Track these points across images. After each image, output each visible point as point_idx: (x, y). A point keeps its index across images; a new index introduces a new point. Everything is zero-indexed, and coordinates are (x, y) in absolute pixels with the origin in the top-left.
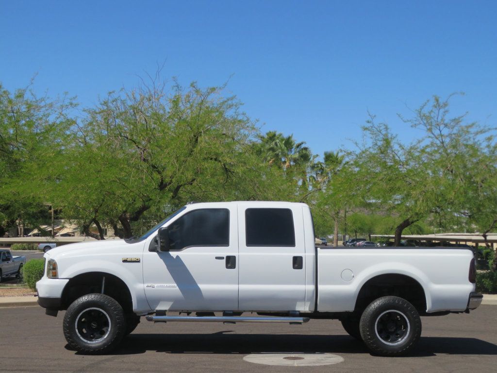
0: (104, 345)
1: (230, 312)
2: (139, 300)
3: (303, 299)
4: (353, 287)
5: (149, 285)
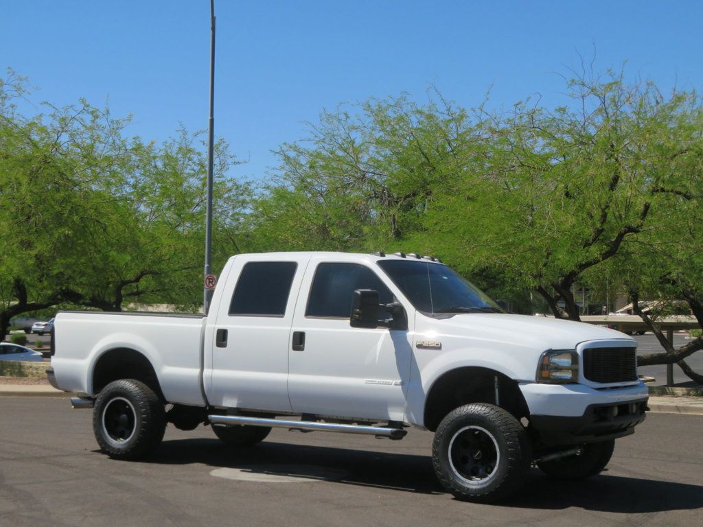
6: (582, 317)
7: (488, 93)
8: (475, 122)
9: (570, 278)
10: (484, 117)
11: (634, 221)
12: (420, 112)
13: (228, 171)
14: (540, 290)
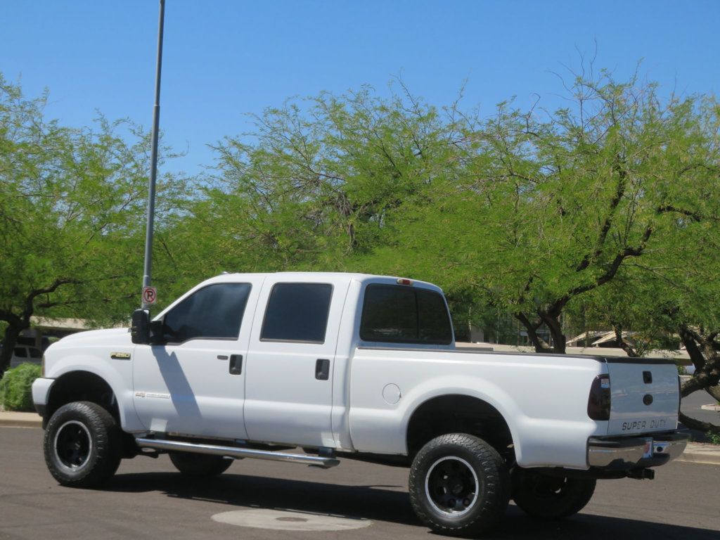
0: (82, 474)
1: (241, 442)
2: (128, 415)
3: (330, 429)
4: (398, 413)
5: (140, 392)
6: (568, 350)
7: (462, 90)
8: (446, 122)
9: (558, 305)
10: (457, 118)
11: (635, 243)
12: (384, 109)
13: (163, 165)
14: (521, 317)
